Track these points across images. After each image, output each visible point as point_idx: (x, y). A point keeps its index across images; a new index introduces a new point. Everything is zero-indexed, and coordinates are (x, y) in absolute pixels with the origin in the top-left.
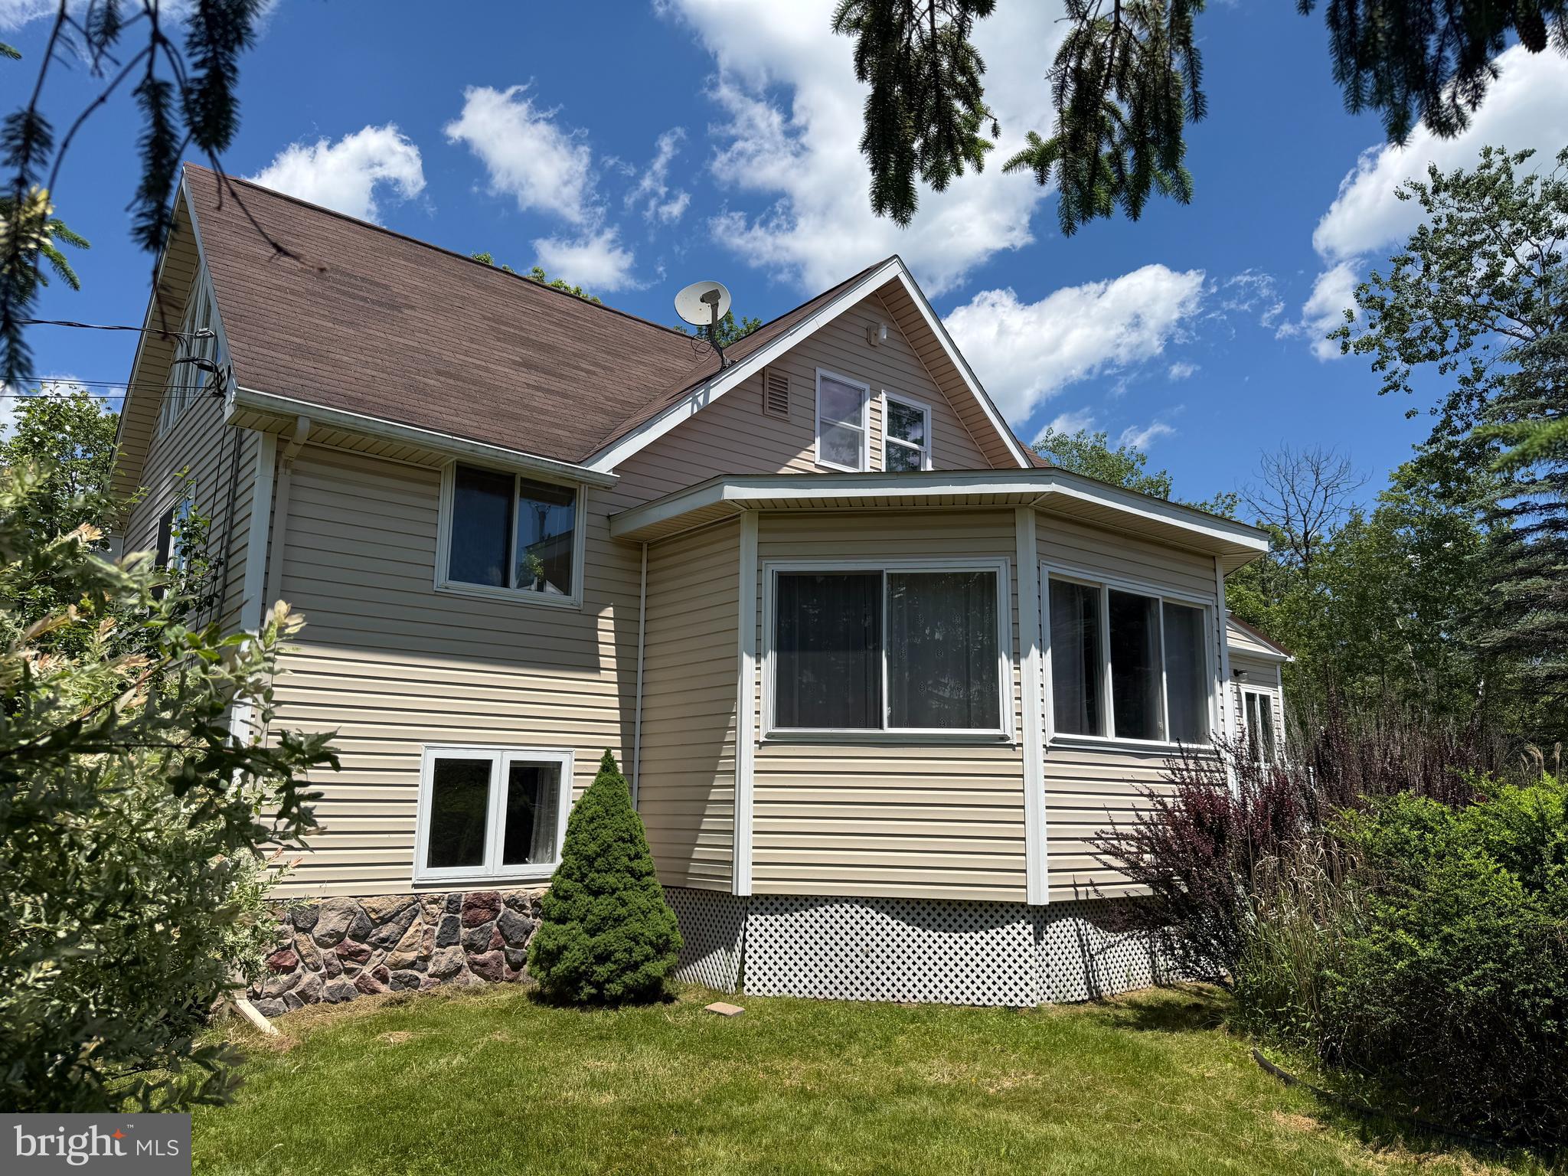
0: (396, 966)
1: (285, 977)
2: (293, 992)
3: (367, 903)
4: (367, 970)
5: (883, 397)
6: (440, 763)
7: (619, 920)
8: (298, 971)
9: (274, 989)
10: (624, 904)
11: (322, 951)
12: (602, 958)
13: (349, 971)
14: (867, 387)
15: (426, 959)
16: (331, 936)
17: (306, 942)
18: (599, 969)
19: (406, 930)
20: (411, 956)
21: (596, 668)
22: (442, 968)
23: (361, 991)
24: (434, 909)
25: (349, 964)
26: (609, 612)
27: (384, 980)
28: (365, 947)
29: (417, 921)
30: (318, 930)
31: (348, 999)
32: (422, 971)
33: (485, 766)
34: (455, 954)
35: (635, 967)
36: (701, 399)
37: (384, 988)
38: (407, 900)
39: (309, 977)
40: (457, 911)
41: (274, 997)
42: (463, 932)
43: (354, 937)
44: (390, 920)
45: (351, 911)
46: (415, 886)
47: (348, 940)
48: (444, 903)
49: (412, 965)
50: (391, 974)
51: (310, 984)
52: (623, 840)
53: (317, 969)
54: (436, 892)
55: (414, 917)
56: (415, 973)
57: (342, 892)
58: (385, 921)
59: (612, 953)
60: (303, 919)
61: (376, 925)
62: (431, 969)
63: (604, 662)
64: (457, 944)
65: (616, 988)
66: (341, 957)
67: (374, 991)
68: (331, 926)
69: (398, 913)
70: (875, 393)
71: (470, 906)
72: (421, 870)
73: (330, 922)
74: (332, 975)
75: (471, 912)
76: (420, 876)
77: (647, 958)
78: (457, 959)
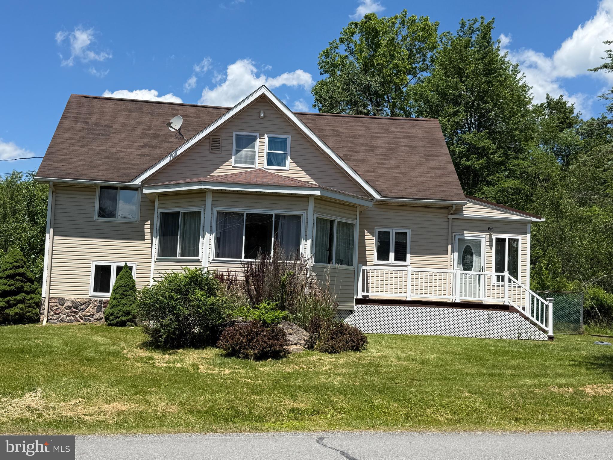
0: (85, 316)
1: (57, 316)
2: (59, 319)
3: (77, 300)
4: (77, 316)
5: (266, 137)
6: (97, 266)
7: (117, 306)
8: (61, 314)
9: (55, 318)
10: (119, 302)
11: (66, 310)
12: (112, 315)
13: (73, 316)
14: (258, 134)
15: (93, 315)
16: (68, 307)
17: (62, 308)
18: (111, 317)
19: (87, 307)
20: (89, 314)
21: (144, 240)
22: (97, 318)
23: (76, 321)
24: (95, 303)
25: (73, 314)
26: (148, 223)
27: (82, 319)
28: (77, 310)
29: (91, 305)
30: (65, 305)
31: (72, 322)
32: (92, 318)
33: (109, 267)
34: (101, 314)
35: (119, 317)
36: (174, 155)
37: (82, 321)
38: (88, 300)
39: (63, 316)
40: (102, 304)
41: (55, 320)
42: (103, 309)
43: (74, 308)
44: (83, 304)
45: (73, 301)
46: (90, 297)
47: (73, 308)
48: (98, 302)
49: (89, 316)
50: (83, 318)
51: (63, 318)
52: (122, 286)
53: (65, 314)
54: (96, 299)
55: (90, 304)
56: (90, 318)
57: (71, 297)
58: (82, 305)
59: (113, 314)
60: (62, 301)
61: (80, 306)
62: (94, 317)
63: (146, 238)
64: (102, 312)
65: (114, 322)
66: (71, 312)
67: (79, 321)
68: (68, 305)
69: (85, 303)
70: (261, 136)
71: (105, 303)
72: (92, 293)
73: (68, 304)
74: (69, 317)
75: (105, 304)
76: (92, 294)
77: (122, 315)
78: (101, 316)
